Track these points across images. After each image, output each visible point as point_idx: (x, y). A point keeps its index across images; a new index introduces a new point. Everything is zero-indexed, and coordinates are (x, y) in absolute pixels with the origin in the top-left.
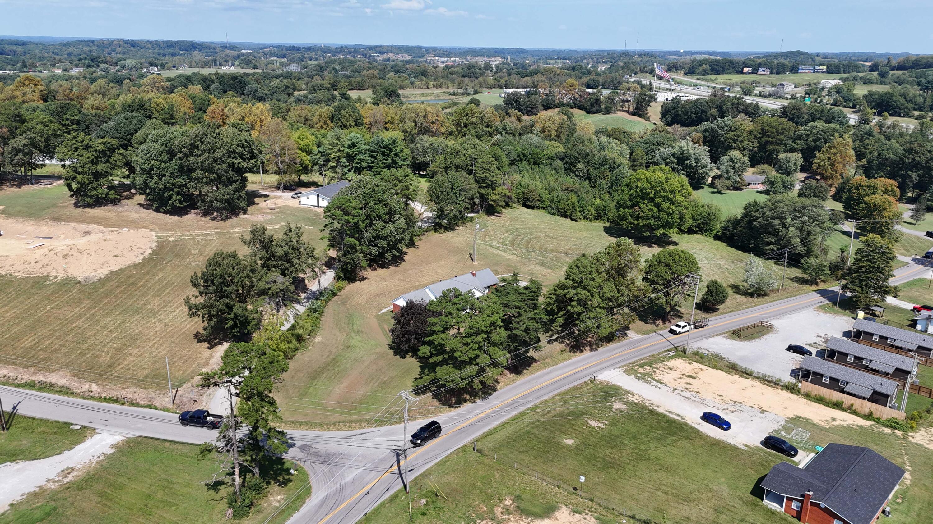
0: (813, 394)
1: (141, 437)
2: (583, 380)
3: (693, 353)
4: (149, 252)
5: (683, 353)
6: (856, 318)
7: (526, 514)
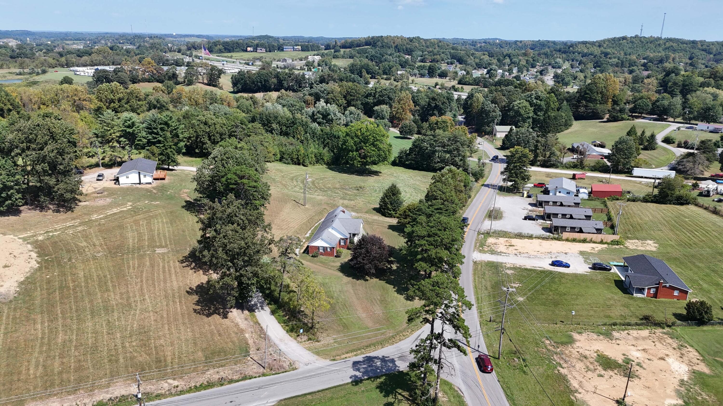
0: (570, 239)
1: (281, 400)
2: (471, 264)
3: (493, 233)
4: (34, 255)
5: (488, 234)
6: (523, 196)
7: (563, 344)
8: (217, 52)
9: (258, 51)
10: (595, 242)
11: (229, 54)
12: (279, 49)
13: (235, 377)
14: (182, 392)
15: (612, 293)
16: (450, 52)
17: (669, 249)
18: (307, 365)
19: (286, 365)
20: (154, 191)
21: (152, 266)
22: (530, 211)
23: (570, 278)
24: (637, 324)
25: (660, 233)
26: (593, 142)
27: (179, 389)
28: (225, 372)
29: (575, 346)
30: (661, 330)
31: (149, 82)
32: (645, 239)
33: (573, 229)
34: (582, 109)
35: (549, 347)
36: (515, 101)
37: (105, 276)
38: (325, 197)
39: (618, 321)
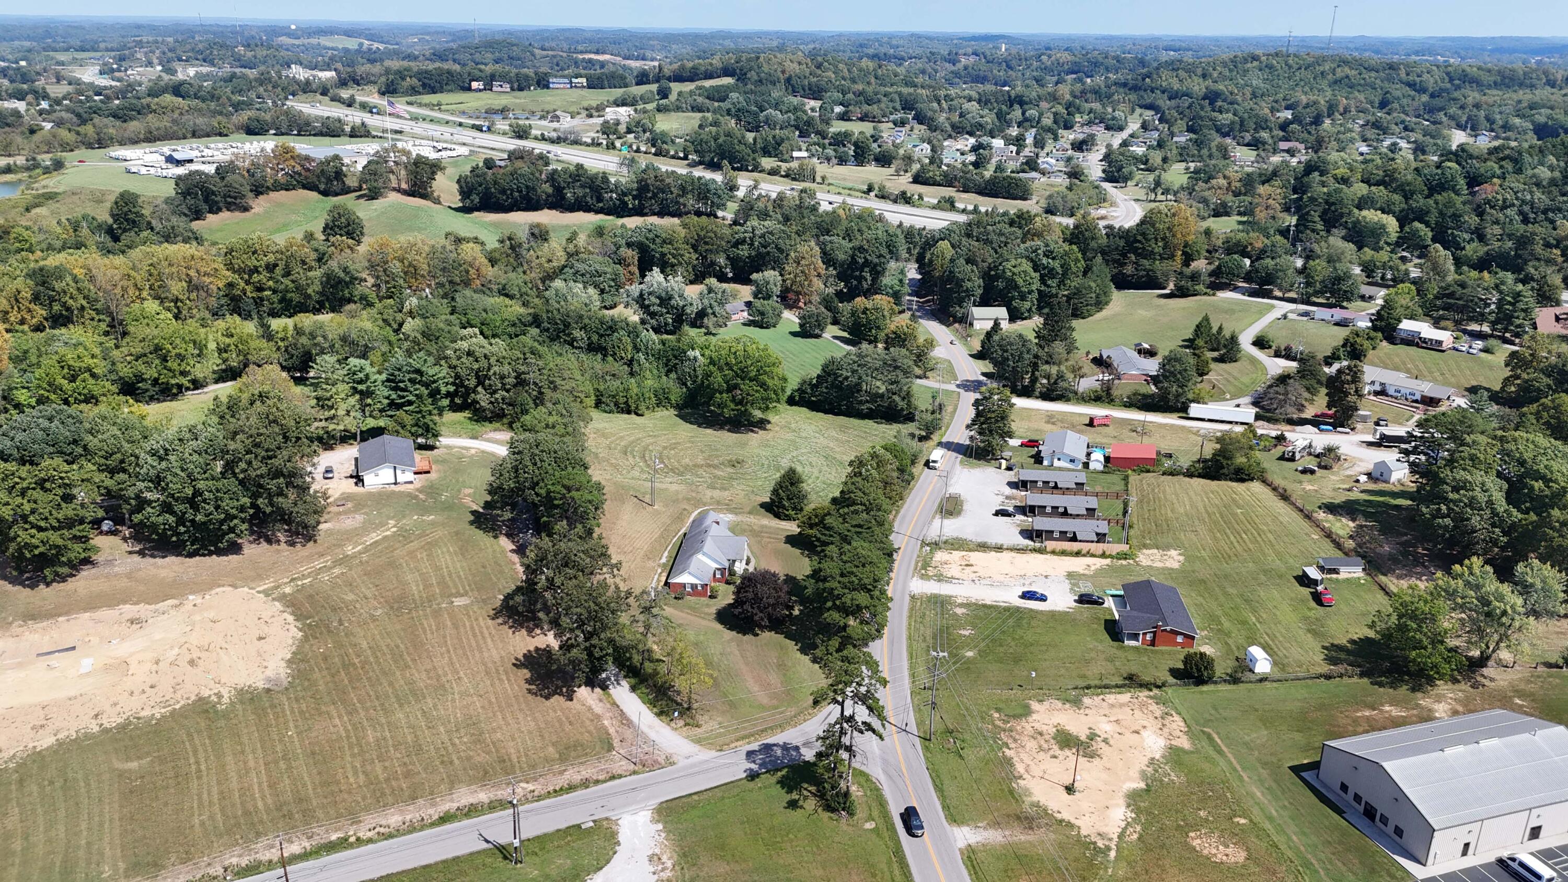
0: (1058, 550)
1: (663, 803)
2: (907, 598)
3: (945, 542)
5: (936, 545)
6: (1000, 468)
7: (1017, 717)
9: (494, 89)
10: (1093, 556)
11: (435, 100)
12: (539, 85)
15: (1096, 640)
17: (1198, 565)
18: (688, 758)
19: (661, 760)
20: (421, 496)
22: (1007, 497)
23: (1044, 618)
24: (1117, 686)
25: (1193, 536)
26: (1136, 345)
27: (536, 793)
29: (1030, 719)
30: (1147, 693)
31: (287, 190)
32: (1167, 547)
33: (1063, 536)
34: (1129, 270)
35: (998, 723)
36: (1007, 260)
38: (683, 487)
39: (1093, 683)
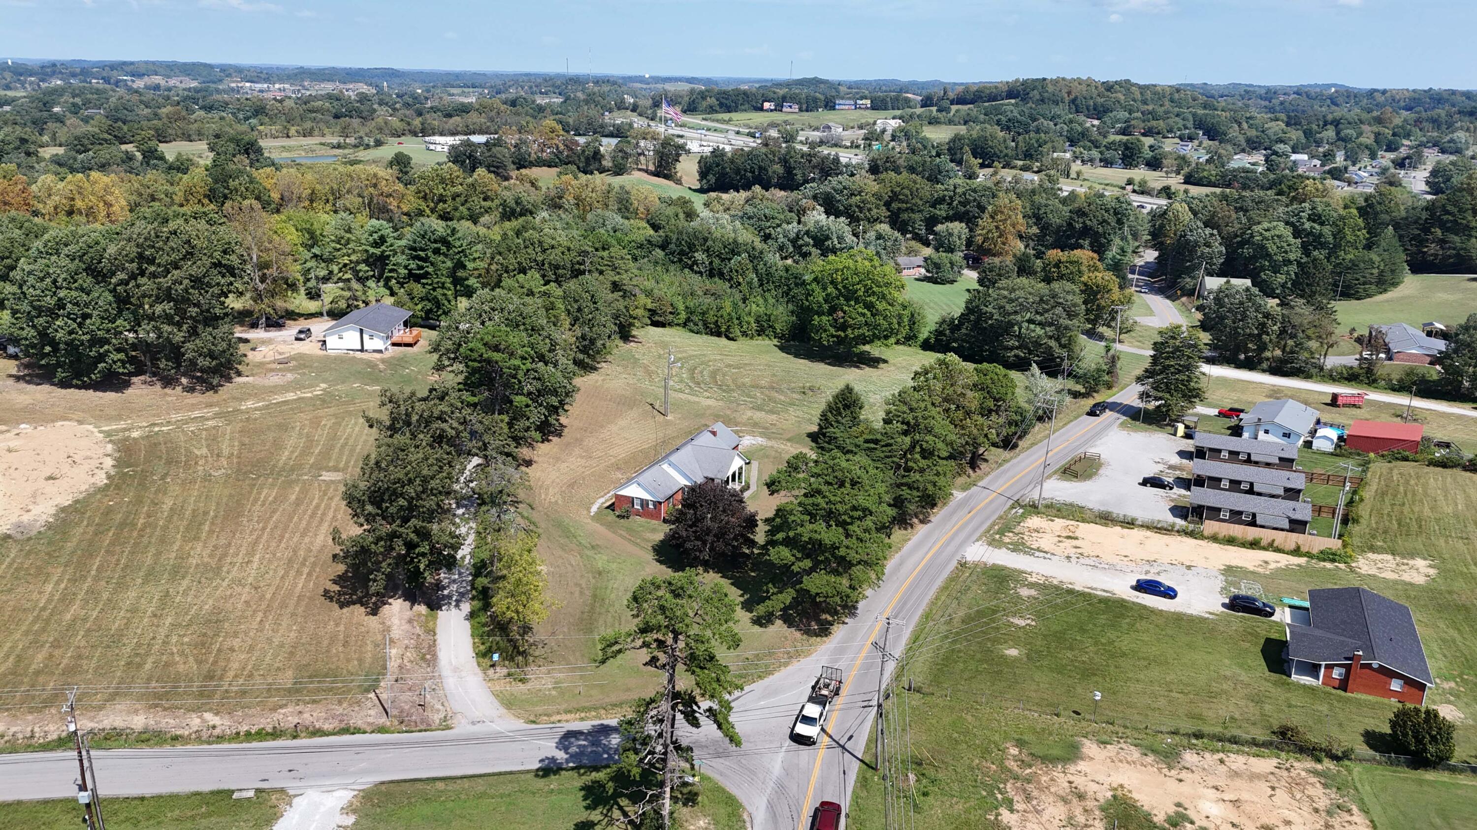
0: (1221, 536)
1: (383, 783)
2: (954, 563)
3: (1047, 506)
4: (109, 462)
5: (1033, 508)
6: (1175, 434)
7: (1049, 760)
8: (705, 111)
9: (784, 109)
10: (1278, 550)
11: (726, 116)
12: (826, 107)
13: (327, 727)
14: (220, 739)
15: (1241, 666)
16: (1194, 115)
17: (1459, 584)
18: (473, 723)
19: (436, 718)
20: (381, 366)
21: (298, 503)
22: (1171, 467)
23: (1161, 622)
24: (1254, 743)
25: (1460, 545)
26: (1425, 325)
27: (217, 732)
28: (312, 716)
29: (1072, 768)
30: (1310, 764)
31: (549, 166)
32: (1412, 555)
33: (1236, 516)
34: (1432, 248)
36: (1259, 223)
37: (206, 513)
38: (720, 403)
39: (1206, 729)
